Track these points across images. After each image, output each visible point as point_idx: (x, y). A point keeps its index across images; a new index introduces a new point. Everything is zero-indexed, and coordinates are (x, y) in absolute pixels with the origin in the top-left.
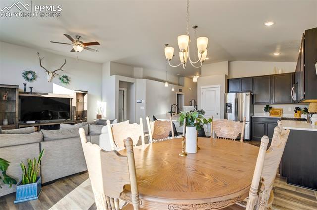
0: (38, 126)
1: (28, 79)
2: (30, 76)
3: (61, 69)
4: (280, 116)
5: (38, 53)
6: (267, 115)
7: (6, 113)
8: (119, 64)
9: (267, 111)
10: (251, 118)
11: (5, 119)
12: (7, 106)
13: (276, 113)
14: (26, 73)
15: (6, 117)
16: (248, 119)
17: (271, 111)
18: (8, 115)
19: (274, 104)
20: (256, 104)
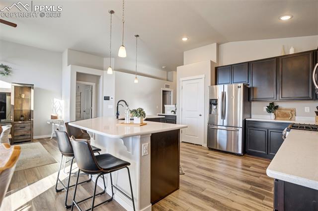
4: (291, 119)
6: (270, 118)
8: (80, 51)
9: (270, 112)
10: (245, 122)
13: (285, 116)
16: (240, 124)
17: (277, 111)
19: (280, 101)
20: (253, 101)
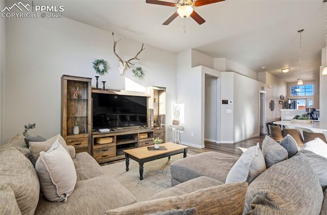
0: (113, 137)
1: (99, 71)
2: (101, 67)
3: (136, 58)
5: (113, 34)
7: (76, 117)
11: (75, 126)
12: (77, 108)
14: (98, 63)
15: (76, 124)
18: (78, 120)
